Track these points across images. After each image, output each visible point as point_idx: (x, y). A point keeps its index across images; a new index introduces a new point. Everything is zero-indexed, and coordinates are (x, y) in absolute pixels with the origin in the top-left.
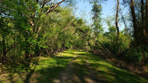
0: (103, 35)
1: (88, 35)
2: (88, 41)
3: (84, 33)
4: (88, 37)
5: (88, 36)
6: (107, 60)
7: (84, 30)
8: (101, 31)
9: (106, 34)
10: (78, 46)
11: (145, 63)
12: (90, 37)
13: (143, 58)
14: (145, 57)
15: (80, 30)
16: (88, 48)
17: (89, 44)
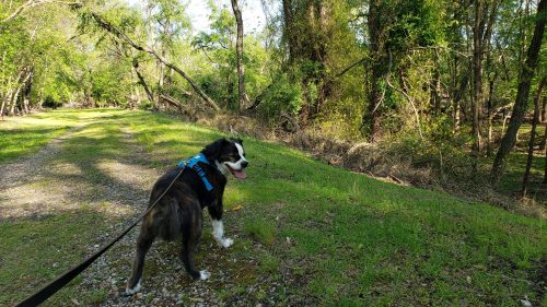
0: (193, 44)
1: (135, 42)
2: (136, 66)
3: (118, 34)
4: (135, 53)
5: (135, 46)
6: (200, 121)
7: (116, 22)
8: (183, 26)
9: (202, 42)
10: (97, 94)
11: (311, 117)
12: (140, 49)
13: (304, 102)
14: (309, 100)
15: (99, 21)
16: (139, 95)
17: (141, 78)
